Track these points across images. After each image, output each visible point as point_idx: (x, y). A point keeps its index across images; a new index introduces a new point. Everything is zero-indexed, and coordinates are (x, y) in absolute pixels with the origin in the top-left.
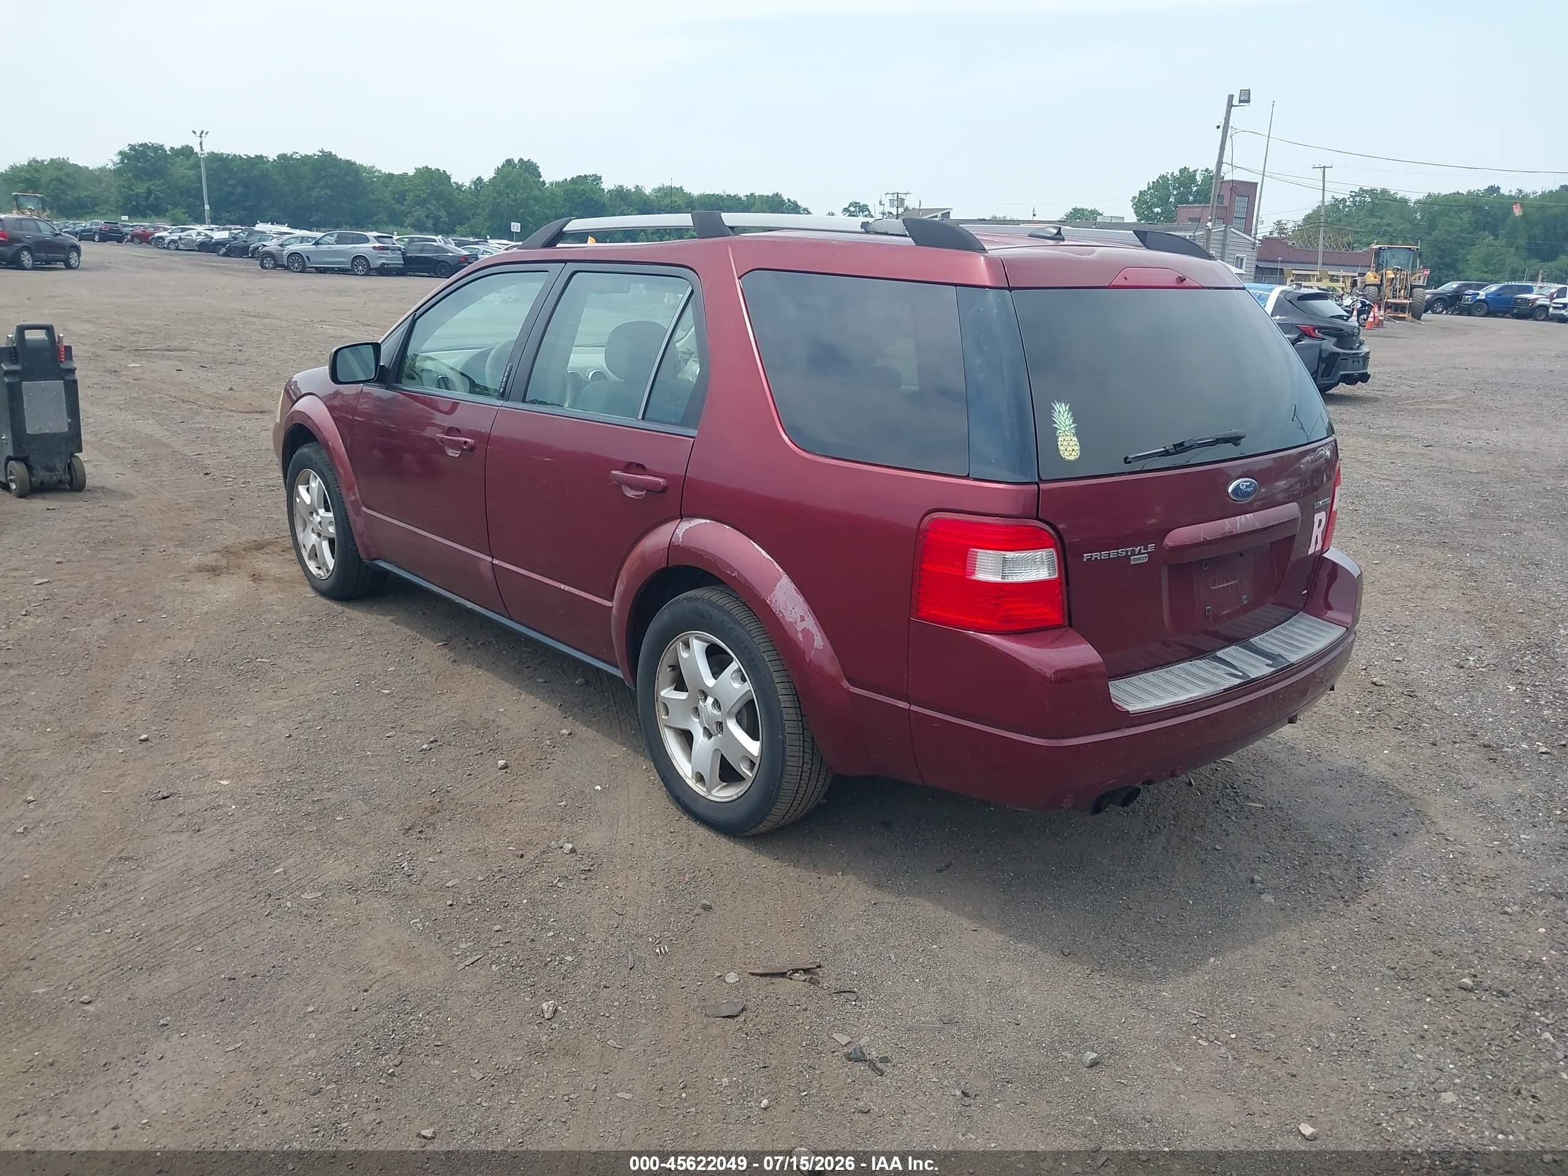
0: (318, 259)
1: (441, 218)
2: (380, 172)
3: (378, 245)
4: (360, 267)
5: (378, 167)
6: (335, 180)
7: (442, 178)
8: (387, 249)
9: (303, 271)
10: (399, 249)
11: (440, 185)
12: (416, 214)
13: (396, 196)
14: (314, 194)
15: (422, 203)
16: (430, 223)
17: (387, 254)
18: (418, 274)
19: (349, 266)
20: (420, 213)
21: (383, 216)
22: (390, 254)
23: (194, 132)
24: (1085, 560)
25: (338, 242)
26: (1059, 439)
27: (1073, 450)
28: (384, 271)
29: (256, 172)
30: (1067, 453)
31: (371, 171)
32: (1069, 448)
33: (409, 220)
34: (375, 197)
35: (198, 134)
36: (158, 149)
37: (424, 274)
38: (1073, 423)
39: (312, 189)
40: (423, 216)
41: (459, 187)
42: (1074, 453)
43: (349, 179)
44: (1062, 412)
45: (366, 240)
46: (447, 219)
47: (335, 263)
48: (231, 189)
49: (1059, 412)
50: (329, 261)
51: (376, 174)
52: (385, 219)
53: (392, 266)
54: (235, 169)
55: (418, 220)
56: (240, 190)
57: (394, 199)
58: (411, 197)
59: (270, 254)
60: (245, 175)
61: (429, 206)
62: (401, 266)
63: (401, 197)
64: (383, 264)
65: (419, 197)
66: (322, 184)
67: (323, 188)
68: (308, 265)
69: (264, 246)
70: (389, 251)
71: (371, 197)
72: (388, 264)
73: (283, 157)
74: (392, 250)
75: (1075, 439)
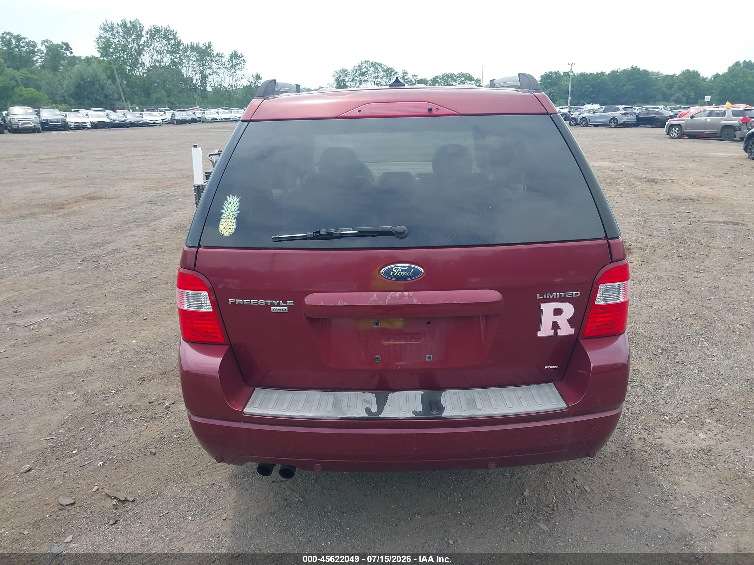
0: (593, 120)
1: (691, 96)
2: (662, 74)
3: (624, 112)
4: (614, 123)
5: (661, 72)
6: (637, 81)
7: (695, 74)
8: (628, 114)
9: (586, 126)
10: (635, 114)
11: (693, 79)
12: (677, 95)
13: (668, 86)
14: (625, 88)
15: (681, 89)
16: (684, 99)
17: (628, 116)
18: (646, 126)
19: (608, 123)
20: (680, 94)
21: (659, 97)
22: (629, 116)
23: (569, 64)
24: (230, 303)
25: (604, 112)
26: (222, 221)
27: (230, 228)
28: (626, 125)
29: (599, 81)
30: (224, 230)
31: (657, 74)
32: (228, 227)
33: (673, 98)
34: (656, 87)
35: (571, 65)
36: (557, 73)
37: (649, 126)
38: (238, 210)
39: (624, 86)
40: (681, 95)
41: (704, 79)
42: (230, 230)
43: (644, 79)
44: (232, 203)
45: (618, 110)
46: (694, 96)
47: (601, 122)
48: (586, 89)
49: (230, 203)
50: (599, 121)
51: (660, 76)
52: (661, 99)
53: (629, 122)
54: (590, 80)
55: (678, 97)
56: (591, 89)
57: (667, 88)
58: (676, 86)
59: (574, 119)
60: (594, 82)
61: (685, 90)
62: (634, 122)
63: (670, 86)
64: (625, 122)
65: (680, 86)
66: (630, 83)
67: (630, 85)
68: (589, 123)
69: (572, 115)
70: (629, 115)
71: (655, 88)
72: (627, 122)
73: (613, 72)
74: (631, 114)
75: (234, 221)
